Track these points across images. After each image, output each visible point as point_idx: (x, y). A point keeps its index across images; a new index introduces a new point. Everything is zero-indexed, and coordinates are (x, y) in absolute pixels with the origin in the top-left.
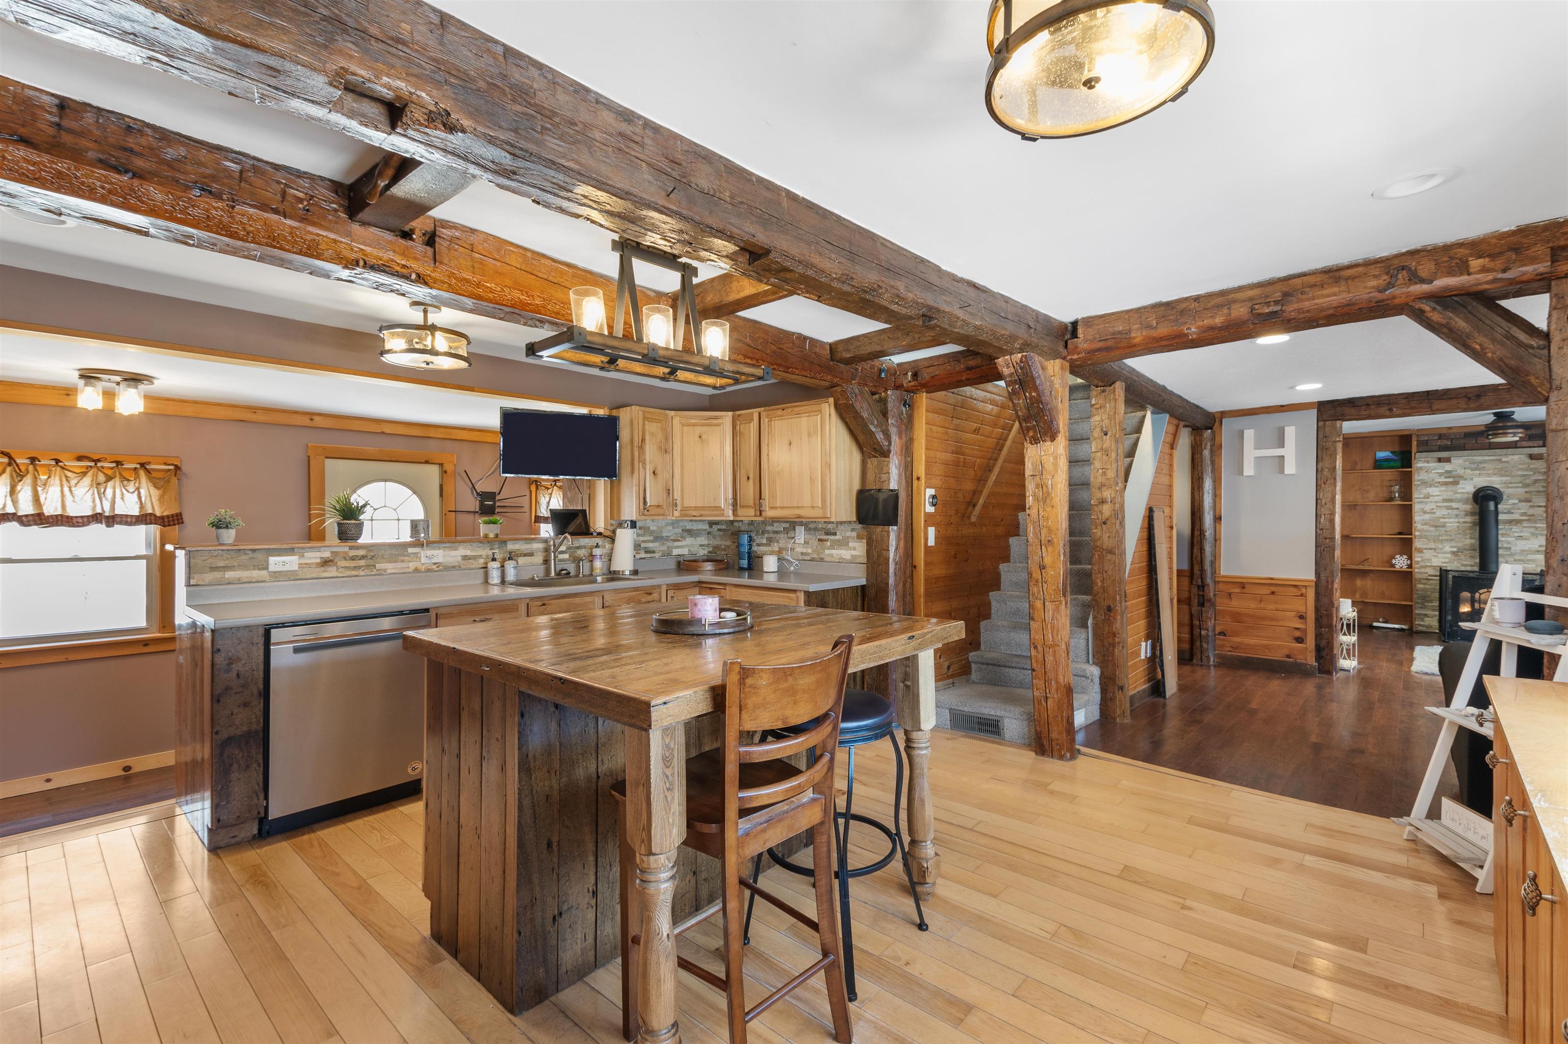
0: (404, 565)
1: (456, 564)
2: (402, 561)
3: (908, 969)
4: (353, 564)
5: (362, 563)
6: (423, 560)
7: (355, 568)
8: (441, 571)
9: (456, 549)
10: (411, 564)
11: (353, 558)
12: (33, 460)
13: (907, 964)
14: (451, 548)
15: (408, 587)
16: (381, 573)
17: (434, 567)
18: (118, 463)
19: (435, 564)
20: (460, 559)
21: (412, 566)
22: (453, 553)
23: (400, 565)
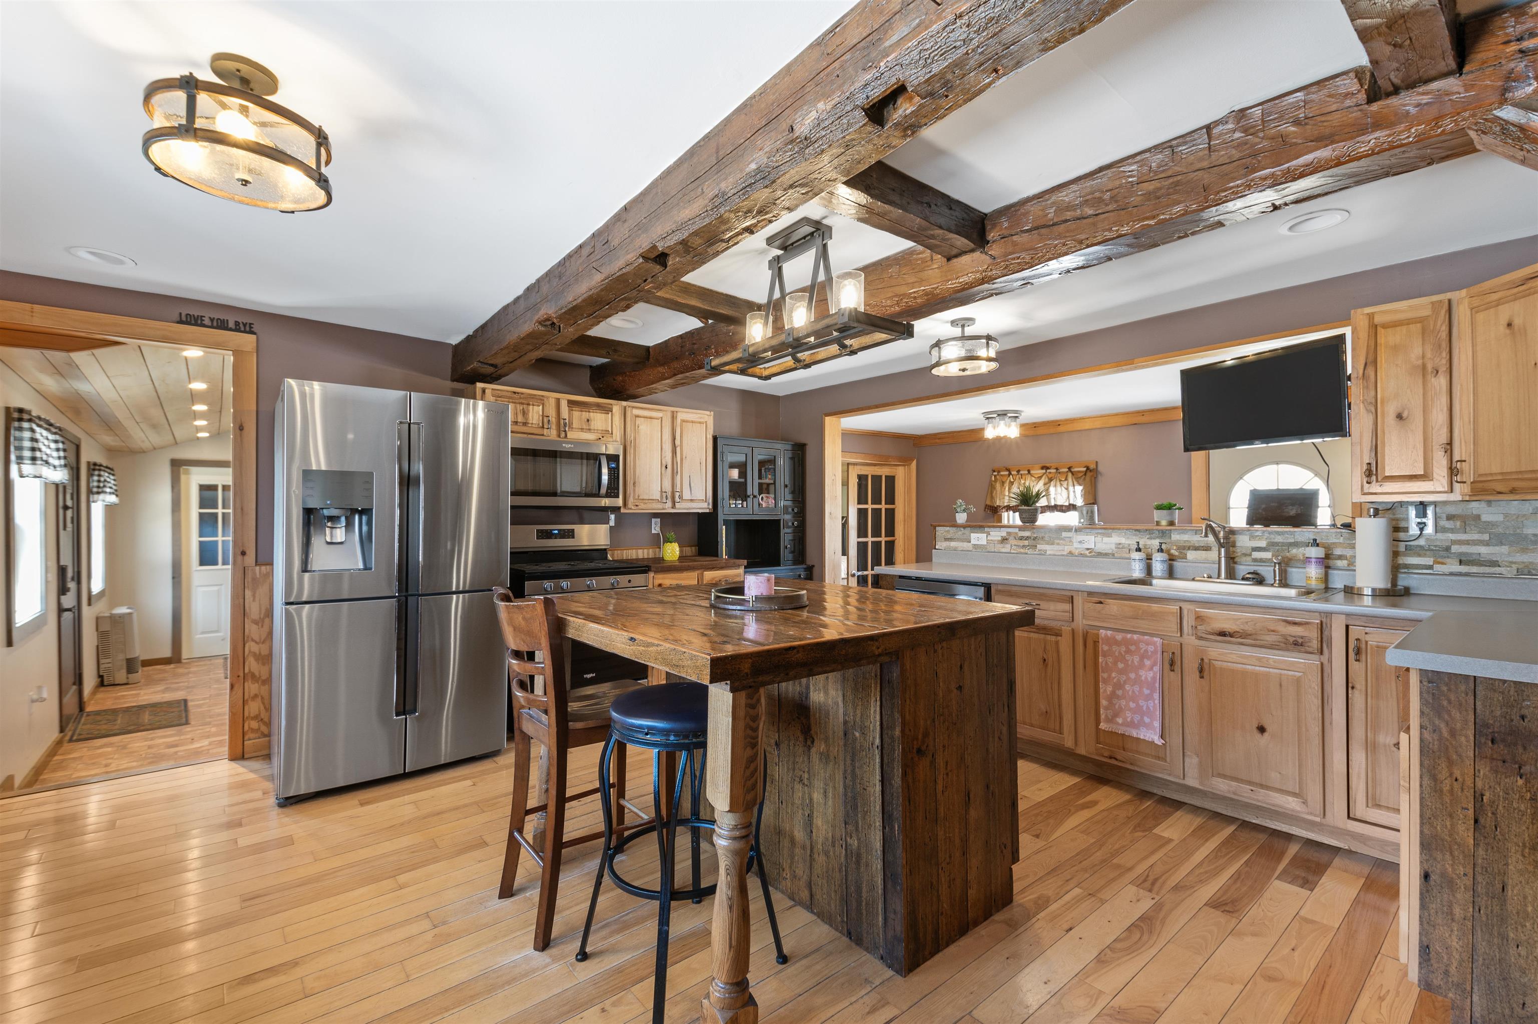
0: (1061, 548)
1: (1110, 552)
2: (1058, 544)
3: (597, 1008)
4: (1021, 543)
5: (1026, 543)
6: (1076, 545)
7: (1024, 546)
8: (1091, 557)
9: (1109, 536)
10: (1066, 547)
11: (1021, 538)
12: (1018, 471)
13: (603, 1010)
14: (1104, 535)
15: (1061, 569)
16: (1043, 553)
17: (1087, 552)
18: (1057, 469)
19: (1088, 549)
20: (1113, 546)
21: (1067, 549)
22: (1106, 539)
23: (1055, 547)
